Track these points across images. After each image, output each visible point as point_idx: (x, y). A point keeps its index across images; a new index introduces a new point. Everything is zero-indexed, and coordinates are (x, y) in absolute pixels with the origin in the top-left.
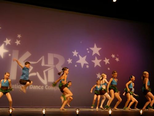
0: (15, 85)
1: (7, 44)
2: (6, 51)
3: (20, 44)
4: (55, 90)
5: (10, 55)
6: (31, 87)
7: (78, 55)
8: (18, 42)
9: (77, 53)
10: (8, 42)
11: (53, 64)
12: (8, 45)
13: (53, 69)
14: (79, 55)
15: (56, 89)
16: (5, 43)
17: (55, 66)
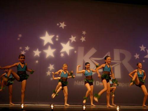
0: (82, 82)
1: (72, 41)
2: (72, 48)
3: (85, 40)
4: (122, 86)
5: (75, 52)
6: (98, 83)
7: (145, 49)
8: (83, 39)
9: (145, 48)
10: (73, 39)
11: (119, 60)
12: (74, 42)
13: (119, 65)
14: (147, 50)
15: (124, 86)
16: (71, 41)
17: (122, 62)
